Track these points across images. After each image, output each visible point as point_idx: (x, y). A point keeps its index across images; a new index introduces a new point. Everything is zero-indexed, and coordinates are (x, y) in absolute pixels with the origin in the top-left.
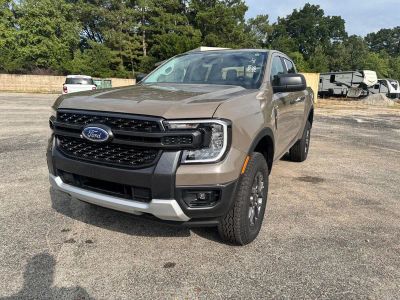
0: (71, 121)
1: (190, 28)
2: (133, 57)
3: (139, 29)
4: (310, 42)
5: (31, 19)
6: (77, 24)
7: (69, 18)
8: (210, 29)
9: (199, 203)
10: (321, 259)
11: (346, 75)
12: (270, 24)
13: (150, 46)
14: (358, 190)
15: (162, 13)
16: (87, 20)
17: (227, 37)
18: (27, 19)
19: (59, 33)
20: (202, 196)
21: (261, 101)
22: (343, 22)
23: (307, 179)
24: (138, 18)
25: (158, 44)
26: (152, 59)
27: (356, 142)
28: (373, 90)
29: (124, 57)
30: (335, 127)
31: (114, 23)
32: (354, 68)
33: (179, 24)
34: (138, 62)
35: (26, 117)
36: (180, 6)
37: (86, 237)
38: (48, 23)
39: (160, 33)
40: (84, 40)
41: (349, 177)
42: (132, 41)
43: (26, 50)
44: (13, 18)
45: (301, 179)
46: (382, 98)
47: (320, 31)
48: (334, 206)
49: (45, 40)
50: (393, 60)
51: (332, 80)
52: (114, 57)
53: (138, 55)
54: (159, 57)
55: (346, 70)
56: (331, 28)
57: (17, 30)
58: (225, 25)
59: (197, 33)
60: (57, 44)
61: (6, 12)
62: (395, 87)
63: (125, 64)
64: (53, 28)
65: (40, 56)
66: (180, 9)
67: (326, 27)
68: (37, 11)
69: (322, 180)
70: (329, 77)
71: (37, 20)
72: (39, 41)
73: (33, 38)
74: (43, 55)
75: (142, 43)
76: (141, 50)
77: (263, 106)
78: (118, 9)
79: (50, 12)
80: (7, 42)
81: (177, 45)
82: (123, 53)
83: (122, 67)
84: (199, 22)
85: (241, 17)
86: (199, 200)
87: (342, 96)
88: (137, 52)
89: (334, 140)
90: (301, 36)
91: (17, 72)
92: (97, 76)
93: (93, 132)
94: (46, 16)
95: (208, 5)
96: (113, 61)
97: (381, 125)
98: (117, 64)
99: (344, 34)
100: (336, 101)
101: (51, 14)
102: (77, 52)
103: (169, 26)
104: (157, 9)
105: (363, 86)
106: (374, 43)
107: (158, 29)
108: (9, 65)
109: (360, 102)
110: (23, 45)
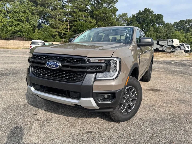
0: (40, 59)
1: (90, 19)
2: (63, 32)
3: (66, 19)
4: (147, 26)
5: (15, 14)
6: (37, 16)
7: (33, 14)
8: (100, 19)
9: (104, 100)
10: (165, 129)
11: (164, 42)
12: (128, 17)
13: (71, 27)
14: (178, 95)
15: (77, 12)
16: (41, 15)
17: (108, 23)
18: (13, 14)
19: (28, 21)
20: (106, 96)
21: (132, 50)
22: (163, 16)
23: (152, 90)
24: (66, 14)
25: (75, 26)
26: (72, 33)
27: (173, 72)
28: (177, 48)
29: (59, 32)
30: (162, 65)
31: (54, 16)
32: (168, 38)
33: (85, 17)
34: (65, 34)
35: (12, 60)
36: (86, 8)
37: (45, 118)
38: (23, 16)
39: (76, 21)
40: (40, 24)
41: (172, 89)
42: (63, 25)
43: (12, 28)
44: (6, 13)
45: (149, 90)
46: (182, 52)
47: (152, 21)
48: (167, 103)
49: (21, 24)
50: (186, 34)
51: (158, 44)
52: (54, 32)
53: (66, 31)
54: (76, 32)
55: (164, 39)
56: (157, 20)
57: (8, 19)
58: (107, 18)
59: (94, 21)
60: (27, 26)
61: (3, 11)
62: (188, 47)
63: (59, 36)
64: (25, 18)
65: (19, 31)
66: (86, 10)
67: (154, 19)
68: (18, 10)
69: (159, 90)
70: (156, 42)
71: (18, 14)
72: (18, 24)
73: (15, 23)
74: (20, 31)
75: (67, 26)
76: (67, 29)
77: (133, 53)
78: (56, 9)
79: (24, 11)
80: (3, 25)
81: (84, 27)
82: (58, 30)
83: (58, 37)
84: (95, 16)
85: (114, 14)
86: (104, 98)
87: (163, 51)
88: (65, 30)
89: (162, 72)
90: (143, 23)
91: (8, 39)
92: (46, 41)
93: (51, 64)
94: (22, 12)
95: (99, 8)
96: (54, 34)
97: (183, 65)
98: (56, 35)
99: (163, 22)
100: (160, 53)
101: (24, 12)
102: (37, 30)
103: (81, 18)
104: (75, 10)
105: (173, 46)
106: (177, 27)
107: (75, 19)
108: (4, 35)
109: (172, 54)
110: (11, 26)
